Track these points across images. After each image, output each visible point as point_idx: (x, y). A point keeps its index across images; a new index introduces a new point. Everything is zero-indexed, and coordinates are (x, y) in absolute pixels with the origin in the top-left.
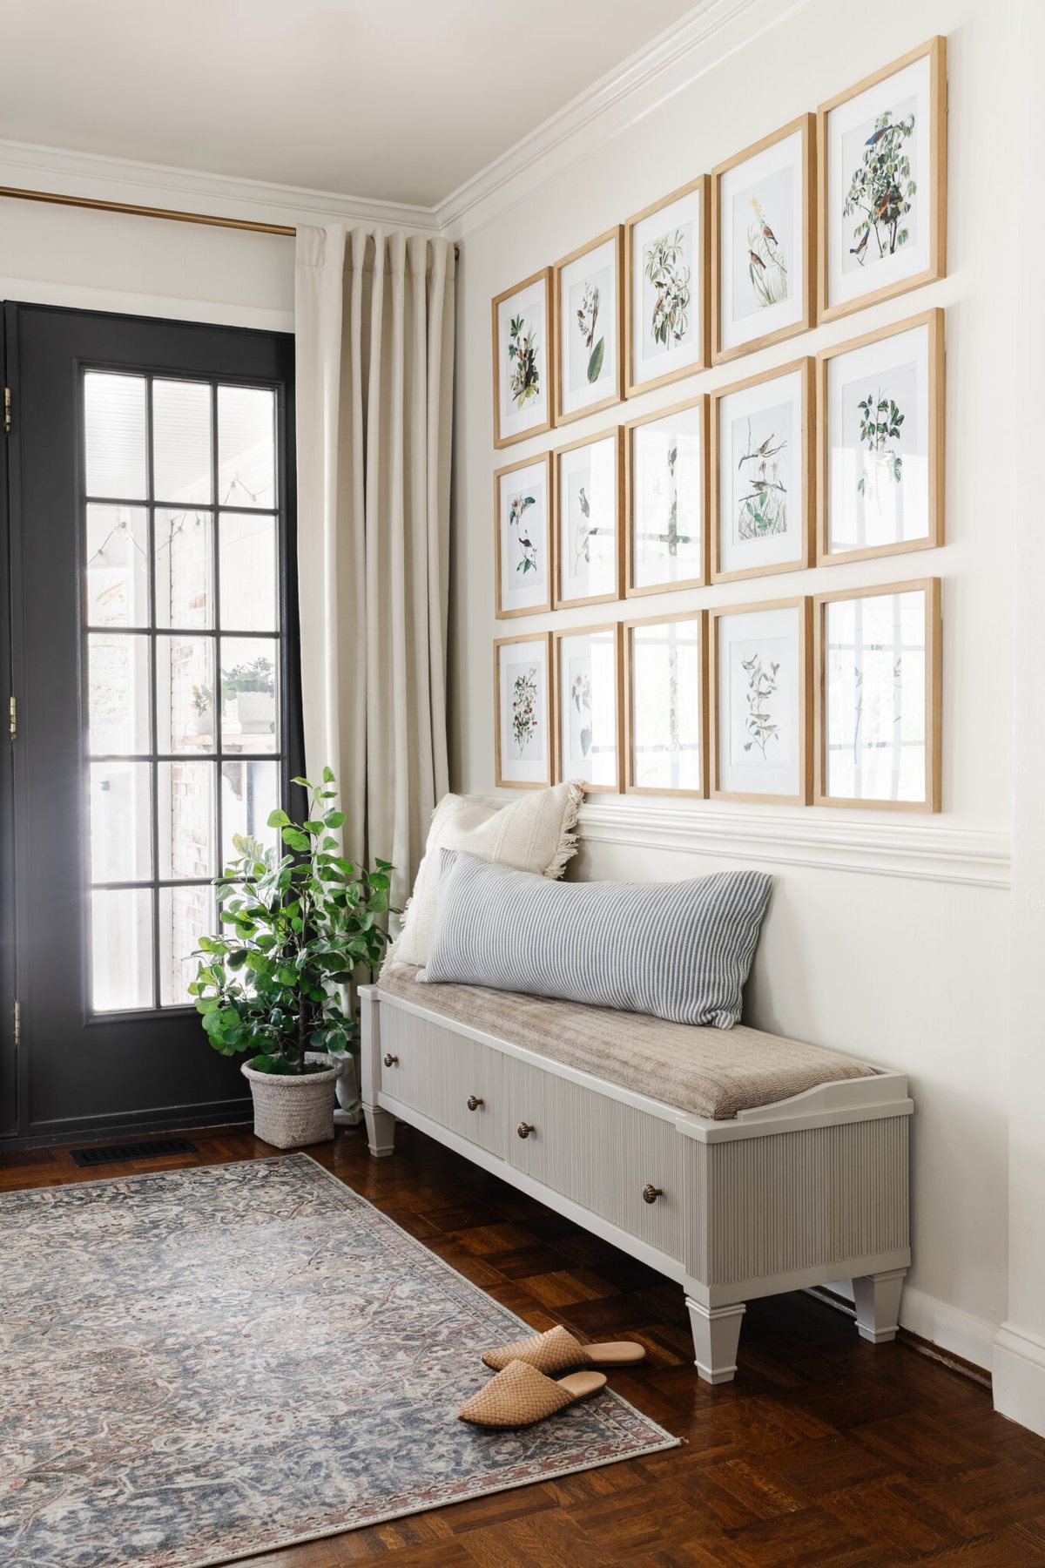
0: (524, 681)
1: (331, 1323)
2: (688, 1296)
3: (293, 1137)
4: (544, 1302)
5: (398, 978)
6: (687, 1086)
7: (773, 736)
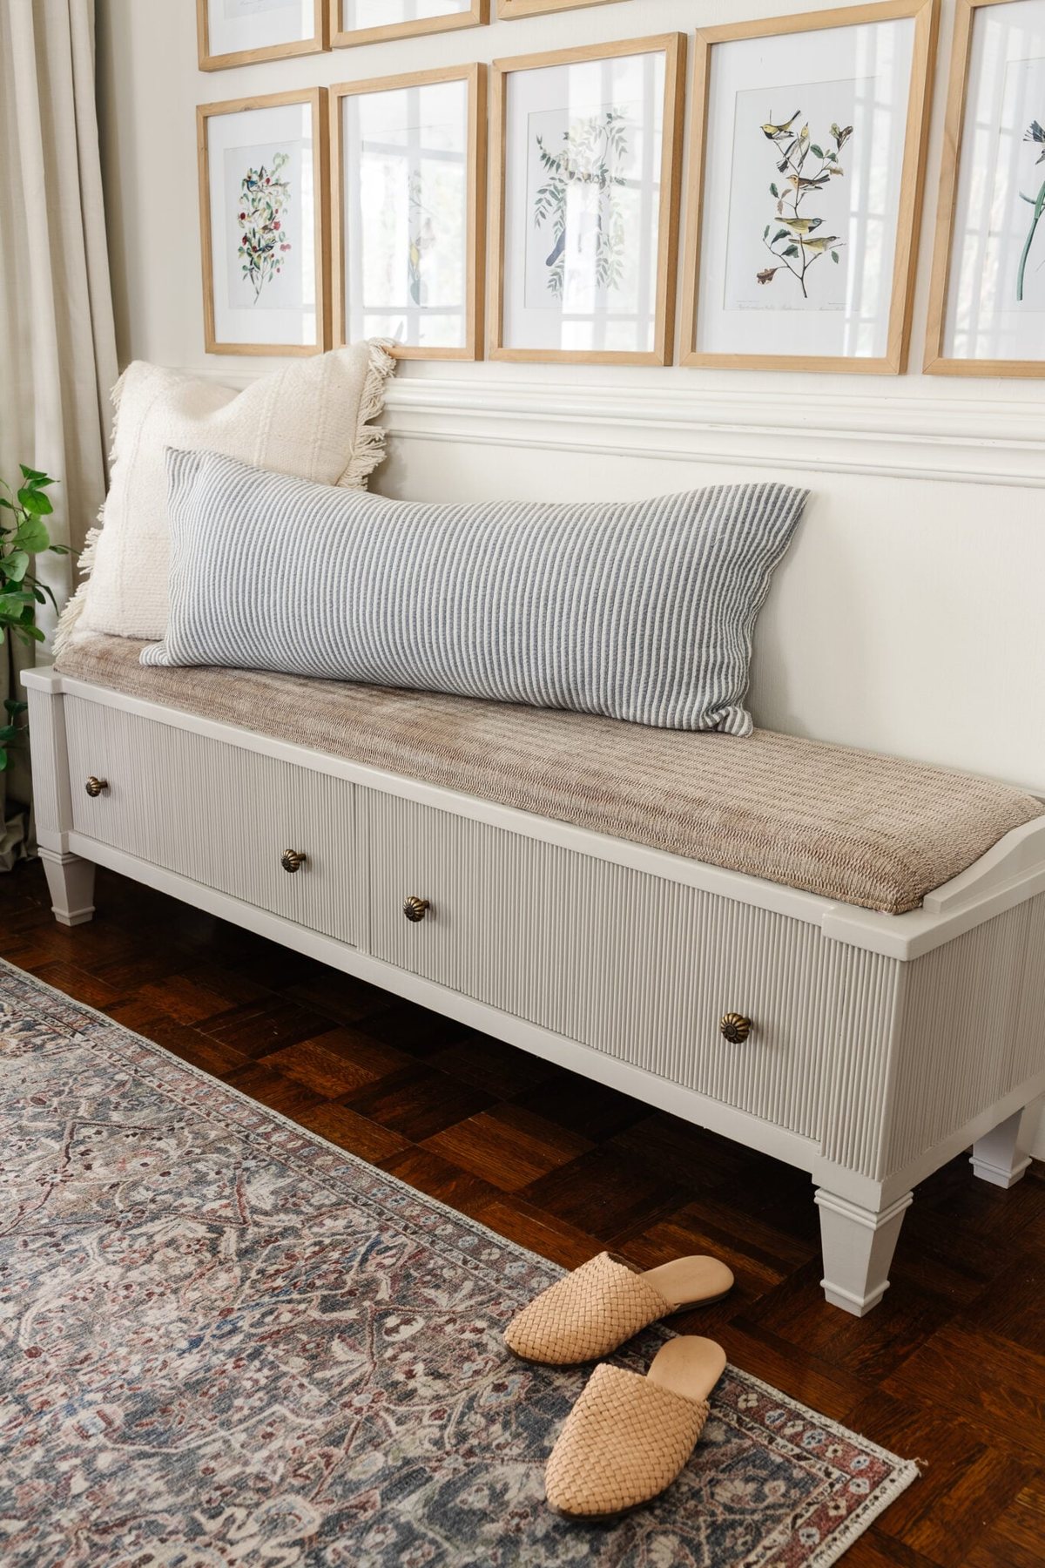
0: (261, 176)
1: (175, 1291)
2: (818, 1187)
4: (493, 1181)
5: (100, 658)
6: (817, 854)
7: (827, 255)
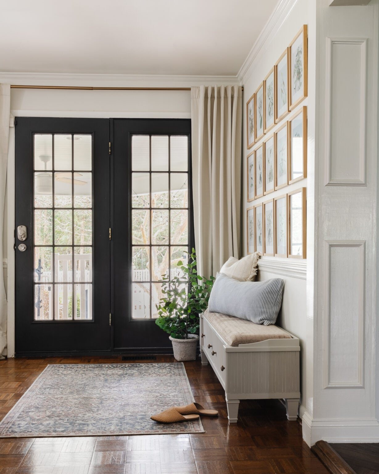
3: (182, 358)
